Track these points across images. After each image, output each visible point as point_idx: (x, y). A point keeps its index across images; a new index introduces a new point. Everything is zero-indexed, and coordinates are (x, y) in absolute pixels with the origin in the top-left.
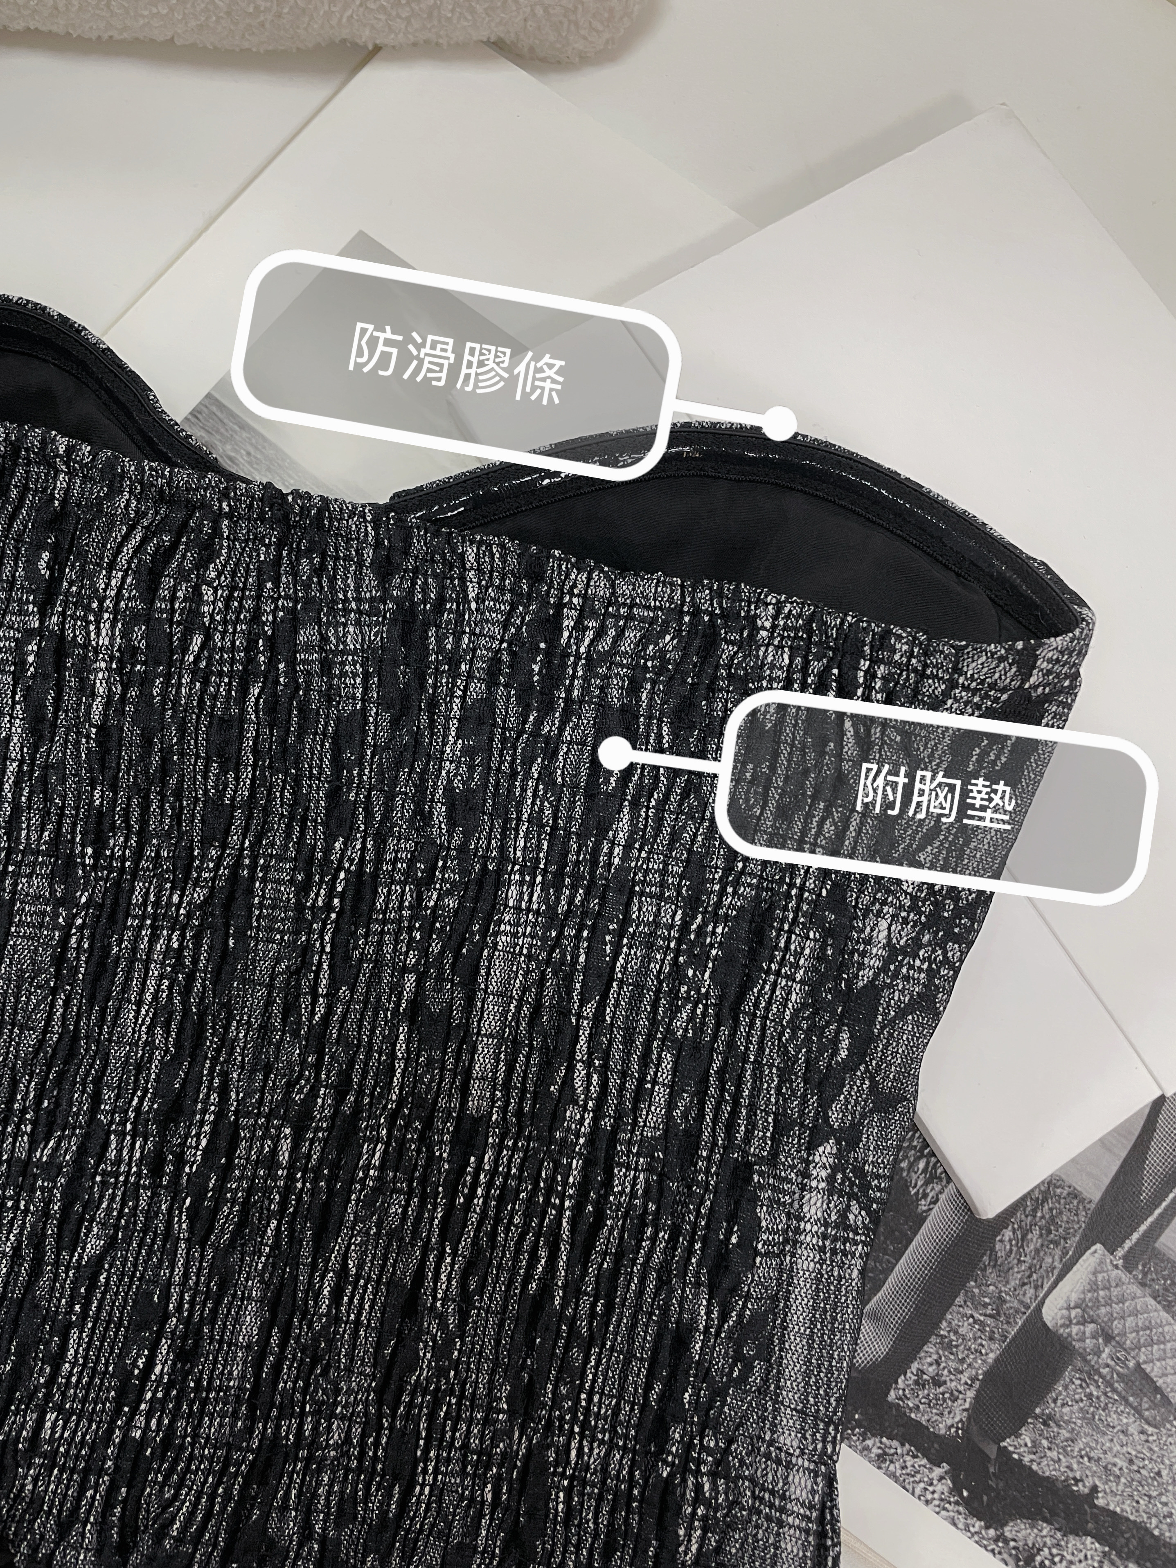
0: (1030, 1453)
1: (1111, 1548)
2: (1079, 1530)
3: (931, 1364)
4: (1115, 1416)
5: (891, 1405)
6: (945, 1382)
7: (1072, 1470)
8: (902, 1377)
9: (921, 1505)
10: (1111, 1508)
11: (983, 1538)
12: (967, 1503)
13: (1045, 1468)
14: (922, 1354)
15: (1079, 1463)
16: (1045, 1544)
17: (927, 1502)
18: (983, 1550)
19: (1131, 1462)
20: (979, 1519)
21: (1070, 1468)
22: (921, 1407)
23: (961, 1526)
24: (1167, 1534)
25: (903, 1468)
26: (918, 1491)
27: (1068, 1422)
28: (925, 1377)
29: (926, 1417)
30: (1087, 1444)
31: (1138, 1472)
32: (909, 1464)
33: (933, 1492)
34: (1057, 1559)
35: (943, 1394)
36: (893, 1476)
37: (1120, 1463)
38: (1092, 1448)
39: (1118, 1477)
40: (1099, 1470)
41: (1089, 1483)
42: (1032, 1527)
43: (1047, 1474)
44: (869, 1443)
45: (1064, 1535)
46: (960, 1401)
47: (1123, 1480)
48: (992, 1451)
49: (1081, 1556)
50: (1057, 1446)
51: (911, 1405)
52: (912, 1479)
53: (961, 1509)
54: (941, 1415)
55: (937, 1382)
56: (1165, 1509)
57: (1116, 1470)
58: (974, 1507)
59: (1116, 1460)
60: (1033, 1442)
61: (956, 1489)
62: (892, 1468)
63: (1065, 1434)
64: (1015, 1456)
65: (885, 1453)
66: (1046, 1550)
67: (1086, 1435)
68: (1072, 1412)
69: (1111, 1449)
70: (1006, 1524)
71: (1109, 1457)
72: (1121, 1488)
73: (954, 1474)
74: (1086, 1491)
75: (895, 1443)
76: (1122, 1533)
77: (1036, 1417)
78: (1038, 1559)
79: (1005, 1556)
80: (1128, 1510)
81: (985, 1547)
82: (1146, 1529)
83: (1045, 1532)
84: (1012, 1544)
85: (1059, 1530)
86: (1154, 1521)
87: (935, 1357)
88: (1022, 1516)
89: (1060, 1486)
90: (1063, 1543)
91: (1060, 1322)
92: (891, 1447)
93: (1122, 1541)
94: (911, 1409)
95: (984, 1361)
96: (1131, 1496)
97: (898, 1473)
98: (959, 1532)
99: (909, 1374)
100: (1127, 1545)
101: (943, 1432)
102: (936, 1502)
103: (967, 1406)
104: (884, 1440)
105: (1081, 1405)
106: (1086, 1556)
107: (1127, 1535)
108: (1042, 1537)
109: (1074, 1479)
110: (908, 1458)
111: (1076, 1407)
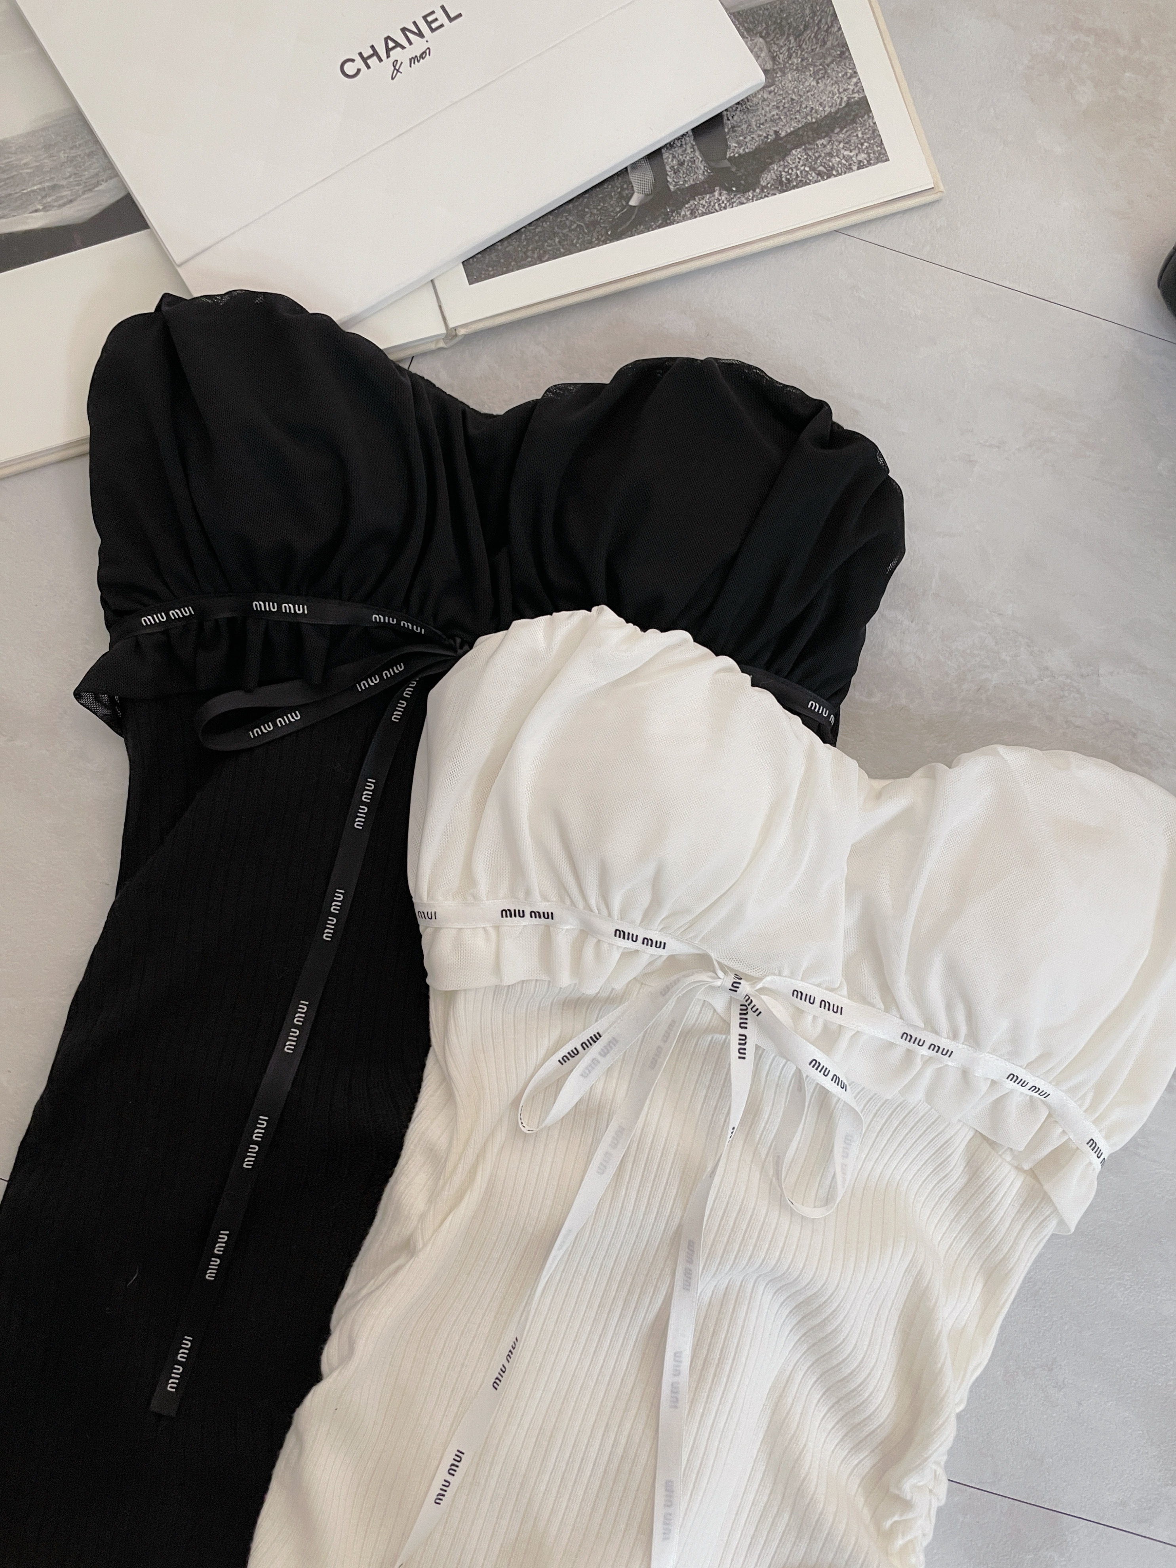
0: (740, 148)
1: (805, 145)
2: (787, 153)
3: (672, 161)
4: (755, 99)
5: (675, 192)
6: (684, 160)
7: (761, 136)
8: (668, 177)
9: (724, 211)
10: (789, 131)
11: (757, 196)
13: (751, 147)
14: (666, 161)
15: (761, 130)
16: (780, 172)
17: (725, 208)
18: (762, 200)
19: (778, 108)
20: (749, 191)
21: (760, 136)
22: (686, 179)
23: (745, 201)
24: (818, 116)
25: (703, 207)
26: (717, 207)
28: (676, 167)
29: (691, 180)
30: (756, 121)
31: (784, 108)
32: (704, 203)
33: (723, 202)
34: (790, 171)
35: (688, 165)
36: (703, 214)
37: (774, 112)
38: (759, 120)
39: (780, 118)
40: (770, 124)
41: (772, 133)
42: (770, 172)
43: (754, 148)
44: (683, 213)
45: (783, 161)
46: (697, 161)
47: (782, 117)
48: (726, 164)
49: (797, 160)
50: (747, 134)
51: (681, 183)
52: (711, 207)
53: (739, 196)
54: (696, 173)
55: (681, 164)
56: (808, 109)
57: (777, 117)
58: (742, 190)
59: (772, 113)
60: (738, 143)
61: (729, 191)
62: (700, 212)
63: (744, 126)
64: (737, 155)
65: (692, 210)
66: (783, 173)
67: (752, 118)
68: (739, 116)
69: (766, 112)
70: (759, 181)
71: (769, 115)
72: (784, 121)
73: (723, 187)
74: (774, 136)
75: (692, 202)
76: (802, 135)
77: (728, 133)
78: (784, 179)
79: (771, 192)
80: (796, 125)
81: (762, 198)
82: (809, 124)
83: (776, 168)
84: (769, 186)
85: (780, 161)
86: (809, 118)
87: (671, 156)
88: (762, 172)
89: (762, 146)
90: (786, 164)
92: (691, 206)
93: (805, 138)
94: (683, 184)
96: (791, 119)
97: (704, 210)
98: (747, 204)
99: (669, 173)
100: (808, 137)
101: (703, 178)
102: (728, 204)
103: (701, 159)
104: (687, 206)
105: (739, 109)
106: (799, 159)
107: (805, 133)
108: (777, 170)
109: (765, 137)
110: (701, 202)
111: (738, 112)
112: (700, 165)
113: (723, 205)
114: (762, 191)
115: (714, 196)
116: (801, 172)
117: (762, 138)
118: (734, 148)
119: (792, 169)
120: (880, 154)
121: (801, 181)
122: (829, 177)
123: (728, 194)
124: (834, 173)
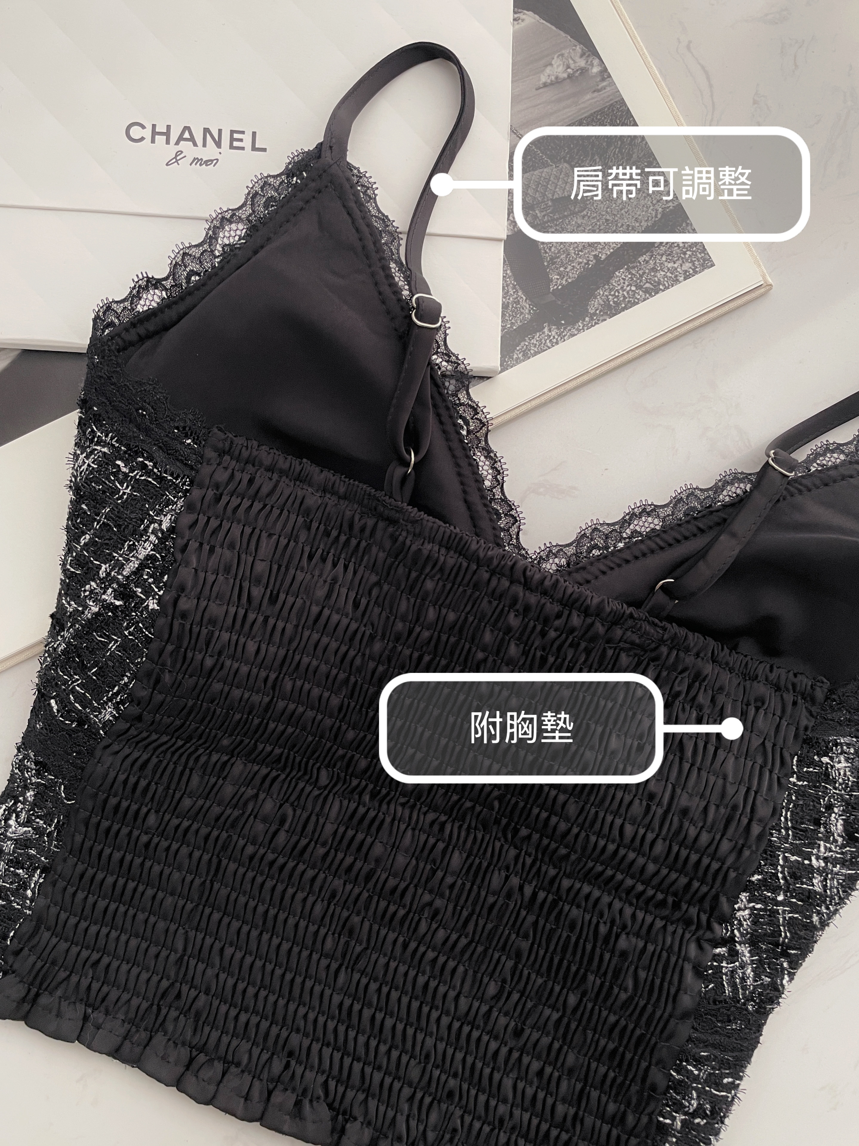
0: (562, 279)
1: (627, 264)
2: (611, 275)
6: (508, 303)
7: (581, 263)
9: (556, 347)
10: (609, 253)
11: (587, 325)
12: (567, 324)
13: (574, 275)
15: (580, 258)
16: (607, 296)
17: (557, 343)
18: (593, 328)
20: (578, 322)
22: (513, 321)
23: (576, 333)
26: (549, 345)
27: (559, 252)
29: (519, 321)
30: (574, 248)
32: (536, 342)
33: (554, 337)
34: (617, 294)
35: (513, 306)
36: (536, 353)
40: (589, 249)
41: (591, 258)
42: (596, 298)
43: (576, 276)
44: (515, 356)
45: (608, 284)
48: (551, 298)
49: (622, 281)
50: (566, 263)
51: (509, 326)
52: (542, 345)
54: (522, 313)
58: (572, 322)
60: (559, 274)
61: (559, 326)
62: (532, 352)
63: (563, 256)
64: (560, 287)
65: (524, 351)
66: (610, 297)
70: (587, 310)
73: (552, 323)
74: (594, 261)
75: (522, 344)
78: (611, 303)
79: (601, 318)
81: (592, 326)
83: (602, 293)
84: (598, 312)
85: (604, 285)
88: (589, 299)
89: (585, 273)
90: (611, 287)
91: (512, 228)
92: (523, 347)
94: (511, 327)
95: (509, 277)
97: (536, 350)
98: (578, 335)
101: (530, 317)
102: (559, 339)
104: (518, 348)
106: (624, 279)
108: (603, 295)
109: (586, 264)
110: (533, 341)
112: (524, 304)
113: (555, 340)
114: (592, 319)
115: (544, 333)
116: (628, 293)
117: (583, 265)
118: (557, 282)
119: (618, 291)
120: (704, 261)
121: (629, 301)
122: (657, 293)
123: (558, 329)
124: (661, 287)
